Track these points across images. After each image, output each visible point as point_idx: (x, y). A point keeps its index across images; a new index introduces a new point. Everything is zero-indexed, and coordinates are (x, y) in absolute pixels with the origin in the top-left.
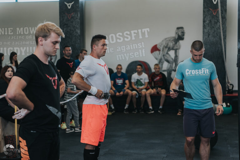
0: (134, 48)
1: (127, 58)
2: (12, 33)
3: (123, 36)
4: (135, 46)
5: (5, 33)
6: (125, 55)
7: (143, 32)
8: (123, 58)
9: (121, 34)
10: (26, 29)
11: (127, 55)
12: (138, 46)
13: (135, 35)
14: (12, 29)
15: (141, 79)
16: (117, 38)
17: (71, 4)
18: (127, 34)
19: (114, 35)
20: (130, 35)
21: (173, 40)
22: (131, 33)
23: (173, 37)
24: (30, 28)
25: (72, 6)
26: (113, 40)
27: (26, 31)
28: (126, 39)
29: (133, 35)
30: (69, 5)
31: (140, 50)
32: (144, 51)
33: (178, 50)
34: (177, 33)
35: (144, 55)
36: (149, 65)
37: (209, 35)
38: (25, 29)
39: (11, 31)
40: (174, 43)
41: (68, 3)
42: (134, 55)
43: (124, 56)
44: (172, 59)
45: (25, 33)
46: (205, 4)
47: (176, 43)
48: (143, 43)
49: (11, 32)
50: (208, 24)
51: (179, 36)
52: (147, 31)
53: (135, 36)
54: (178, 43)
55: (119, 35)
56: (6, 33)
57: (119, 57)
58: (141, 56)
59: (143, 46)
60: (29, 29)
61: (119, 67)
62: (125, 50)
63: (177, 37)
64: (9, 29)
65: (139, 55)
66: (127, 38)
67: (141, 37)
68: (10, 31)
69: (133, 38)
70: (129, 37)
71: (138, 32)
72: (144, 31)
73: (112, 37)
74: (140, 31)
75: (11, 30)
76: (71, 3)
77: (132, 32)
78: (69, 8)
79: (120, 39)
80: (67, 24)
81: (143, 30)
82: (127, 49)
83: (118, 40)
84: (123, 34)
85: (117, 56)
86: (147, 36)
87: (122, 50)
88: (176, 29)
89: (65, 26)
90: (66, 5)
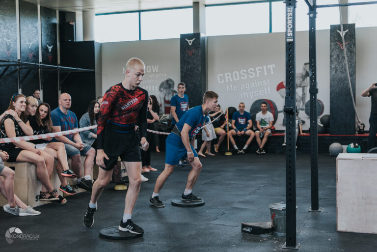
0: (259, 85)
1: (252, 96)
3: (247, 73)
4: (260, 83)
6: (250, 93)
7: (268, 68)
8: (248, 97)
9: (245, 71)
11: (251, 93)
12: (263, 84)
13: (260, 71)
15: (266, 119)
16: (240, 76)
17: (192, 41)
18: (251, 71)
19: (237, 73)
20: (255, 71)
21: (300, 77)
22: (255, 70)
23: (301, 74)
25: (193, 43)
26: (236, 78)
28: (250, 76)
29: (258, 72)
30: (190, 42)
31: (265, 88)
32: (269, 89)
33: (305, 88)
34: (304, 69)
35: (269, 93)
36: (274, 104)
37: (336, 71)
40: (301, 80)
41: (189, 39)
42: (259, 93)
43: (248, 94)
44: (300, 97)
46: (332, 38)
47: (304, 80)
48: (268, 80)
50: (336, 59)
51: (307, 72)
52: (273, 67)
53: (259, 73)
54: (306, 80)
55: (243, 72)
57: (243, 95)
58: (266, 94)
59: (269, 84)
61: (242, 105)
62: (249, 87)
63: (304, 74)
65: (264, 93)
66: (252, 75)
67: (266, 74)
69: (258, 75)
70: (254, 74)
71: (263, 68)
72: (270, 67)
73: (236, 74)
74: (265, 67)
76: (192, 39)
77: (257, 68)
78: (190, 44)
79: (244, 76)
80: (188, 62)
81: (268, 66)
82: (251, 86)
83: (242, 78)
84: (247, 71)
85: (241, 94)
86: (272, 73)
87: (246, 87)
88: (303, 65)
89: (186, 63)
90: (187, 42)
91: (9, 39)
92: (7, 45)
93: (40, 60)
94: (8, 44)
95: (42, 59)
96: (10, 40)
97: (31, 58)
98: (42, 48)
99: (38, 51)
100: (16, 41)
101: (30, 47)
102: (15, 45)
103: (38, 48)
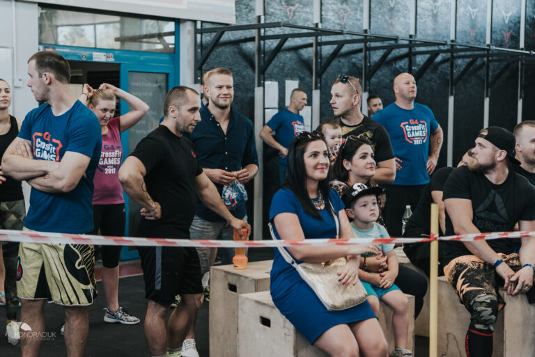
91: (475, 8)
92: (471, 19)
93: (522, 45)
94: (473, 17)
95: (526, 42)
96: (476, 10)
97: (507, 42)
98: (526, 20)
99: (519, 28)
100: (485, 12)
101: (507, 22)
102: (484, 19)
103: (519, 22)
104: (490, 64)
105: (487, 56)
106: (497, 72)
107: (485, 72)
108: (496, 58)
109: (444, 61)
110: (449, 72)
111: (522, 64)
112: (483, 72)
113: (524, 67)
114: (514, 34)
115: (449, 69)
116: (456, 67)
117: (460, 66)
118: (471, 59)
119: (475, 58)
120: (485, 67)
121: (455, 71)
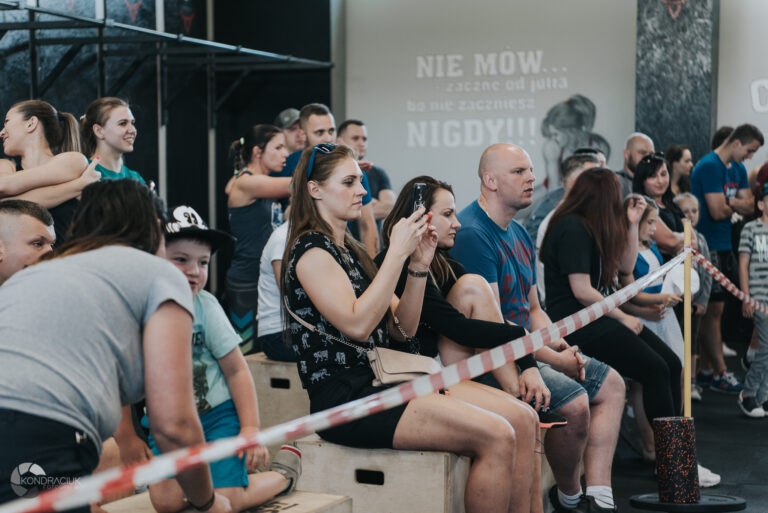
2: (460, 73)
5: (435, 70)
10: (507, 59)
14: (459, 57)
24: (521, 55)
27: (507, 66)
38: (503, 56)
39: (457, 65)
45: (503, 71)
49: (456, 69)
56: (440, 74)
60: (517, 58)
64: (451, 58)
68: (452, 66)
75: (456, 61)
104: (105, 59)
105: (100, 40)
106: (119, 75)
107: (98, 73)
108: (114, 47)
109: (17, 48)
110: (28, 70)
111: (162, 62)
112: (93, 73)
113: (166, 70)
114: (145, 7)
115: (29, 63)
116: (42, 60)
117: (49, 60)
118: (69, 47)
119: (77, 44)
120: (97, 64)
121: (39, 69)
